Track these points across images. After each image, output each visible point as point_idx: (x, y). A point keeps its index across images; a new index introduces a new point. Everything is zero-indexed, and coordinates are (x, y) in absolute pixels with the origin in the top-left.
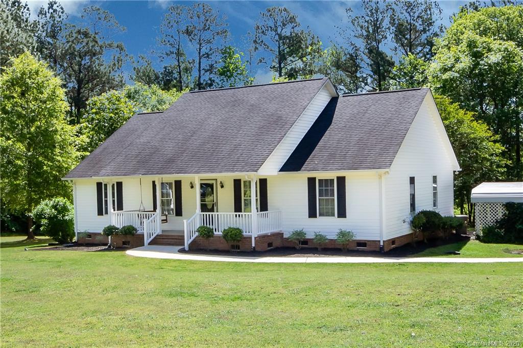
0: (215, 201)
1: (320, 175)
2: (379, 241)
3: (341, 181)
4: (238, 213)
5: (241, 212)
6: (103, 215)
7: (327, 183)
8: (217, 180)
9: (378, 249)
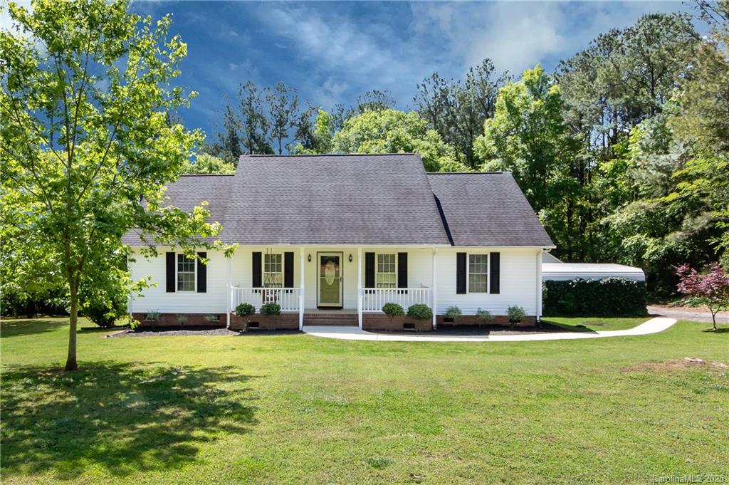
0: (341, 275)
1: (470, 251)
2: (536, 317)
3: (495, 257)
4: (368, 289)
5: (374, 287)
6: (174, 291)
7: (478, 258)
8: (343, 253)
9: (532, 324)
